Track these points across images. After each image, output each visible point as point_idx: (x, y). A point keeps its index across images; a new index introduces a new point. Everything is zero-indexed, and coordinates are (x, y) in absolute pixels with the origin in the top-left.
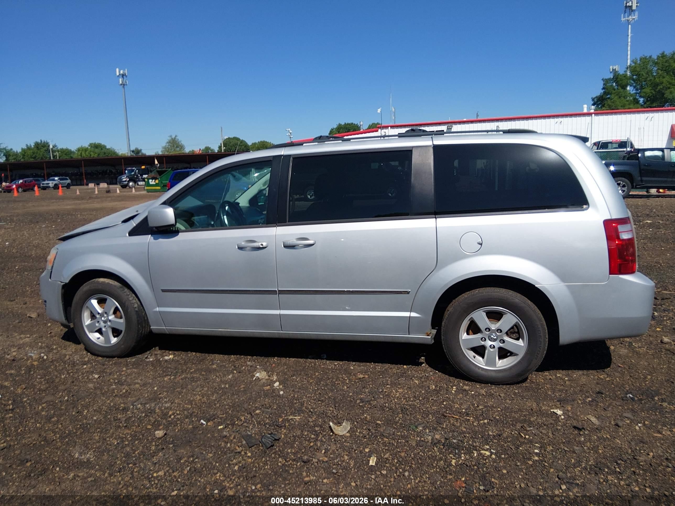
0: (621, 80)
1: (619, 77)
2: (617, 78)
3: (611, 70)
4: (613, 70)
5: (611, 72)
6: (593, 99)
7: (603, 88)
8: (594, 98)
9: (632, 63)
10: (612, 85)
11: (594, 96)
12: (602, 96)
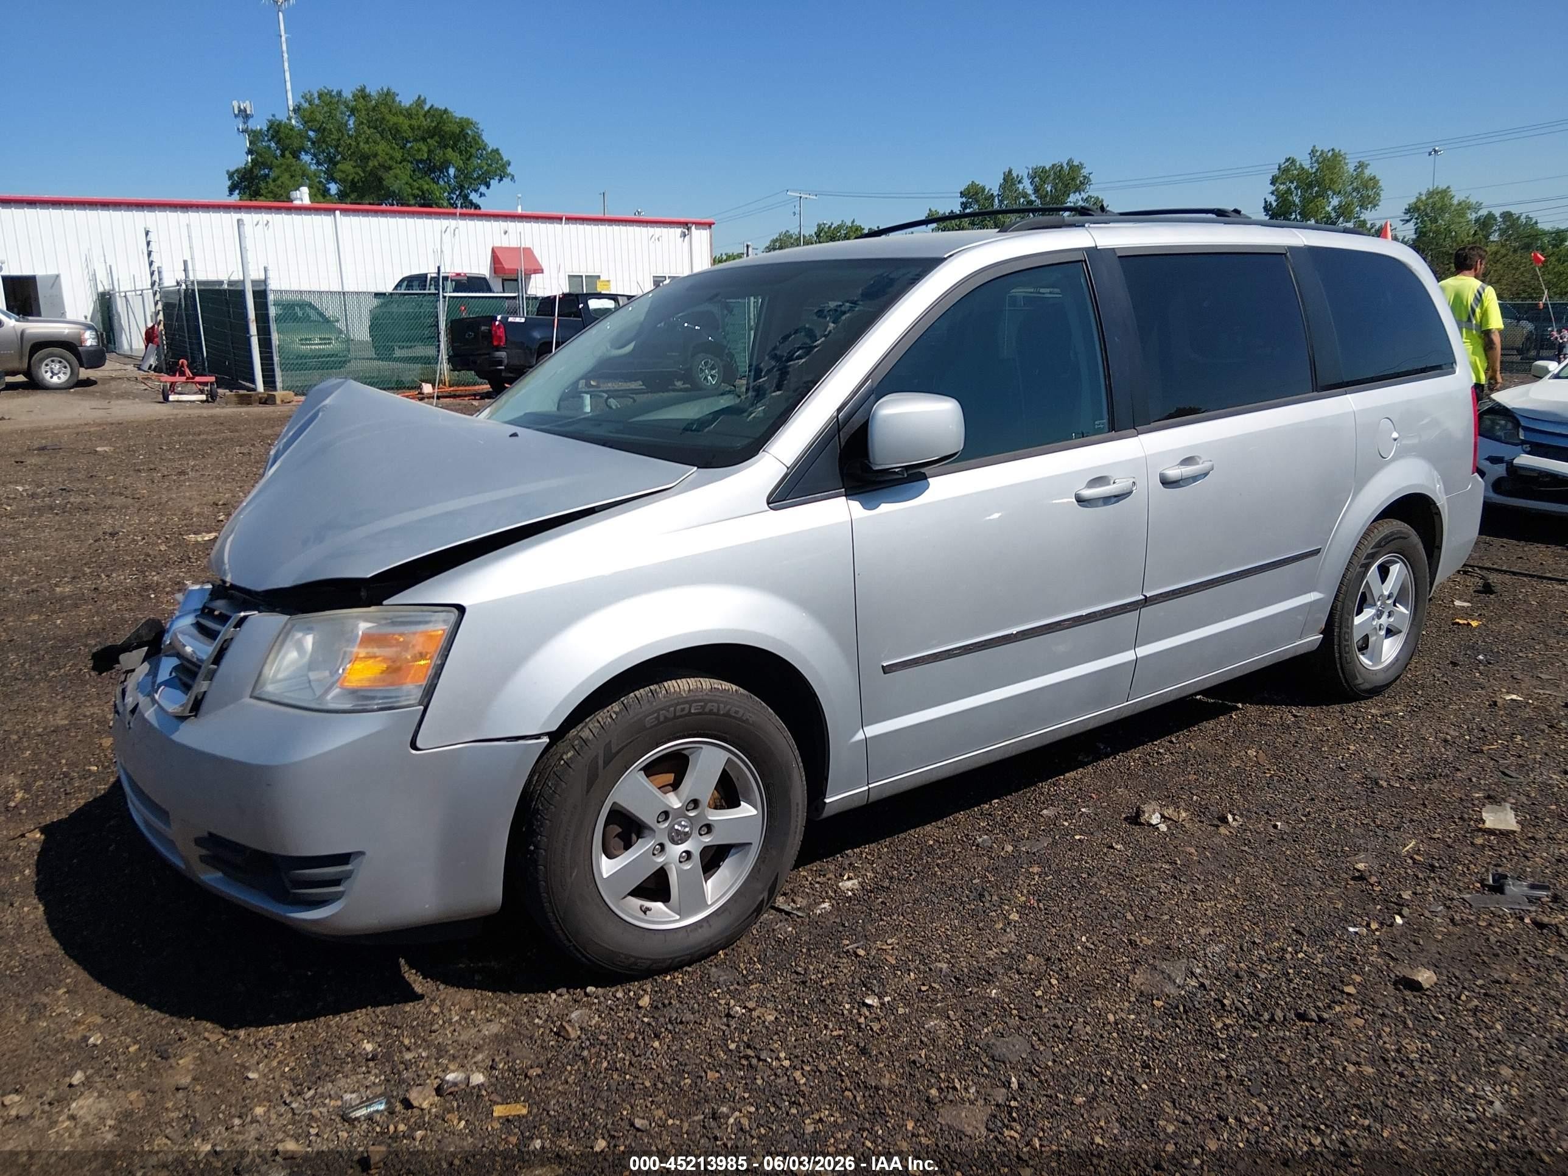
0: (288, 137)
1: (282, 129)
2: (277, 132)
3: (236, 112)
4: (240, 110)
5: (236, 116)
6: (231, 176)
7: (250, 152)
8: (233, 173)
9: (302, 101)
10: (269, 147)
11: (232, 169)
12: (251, 170)
